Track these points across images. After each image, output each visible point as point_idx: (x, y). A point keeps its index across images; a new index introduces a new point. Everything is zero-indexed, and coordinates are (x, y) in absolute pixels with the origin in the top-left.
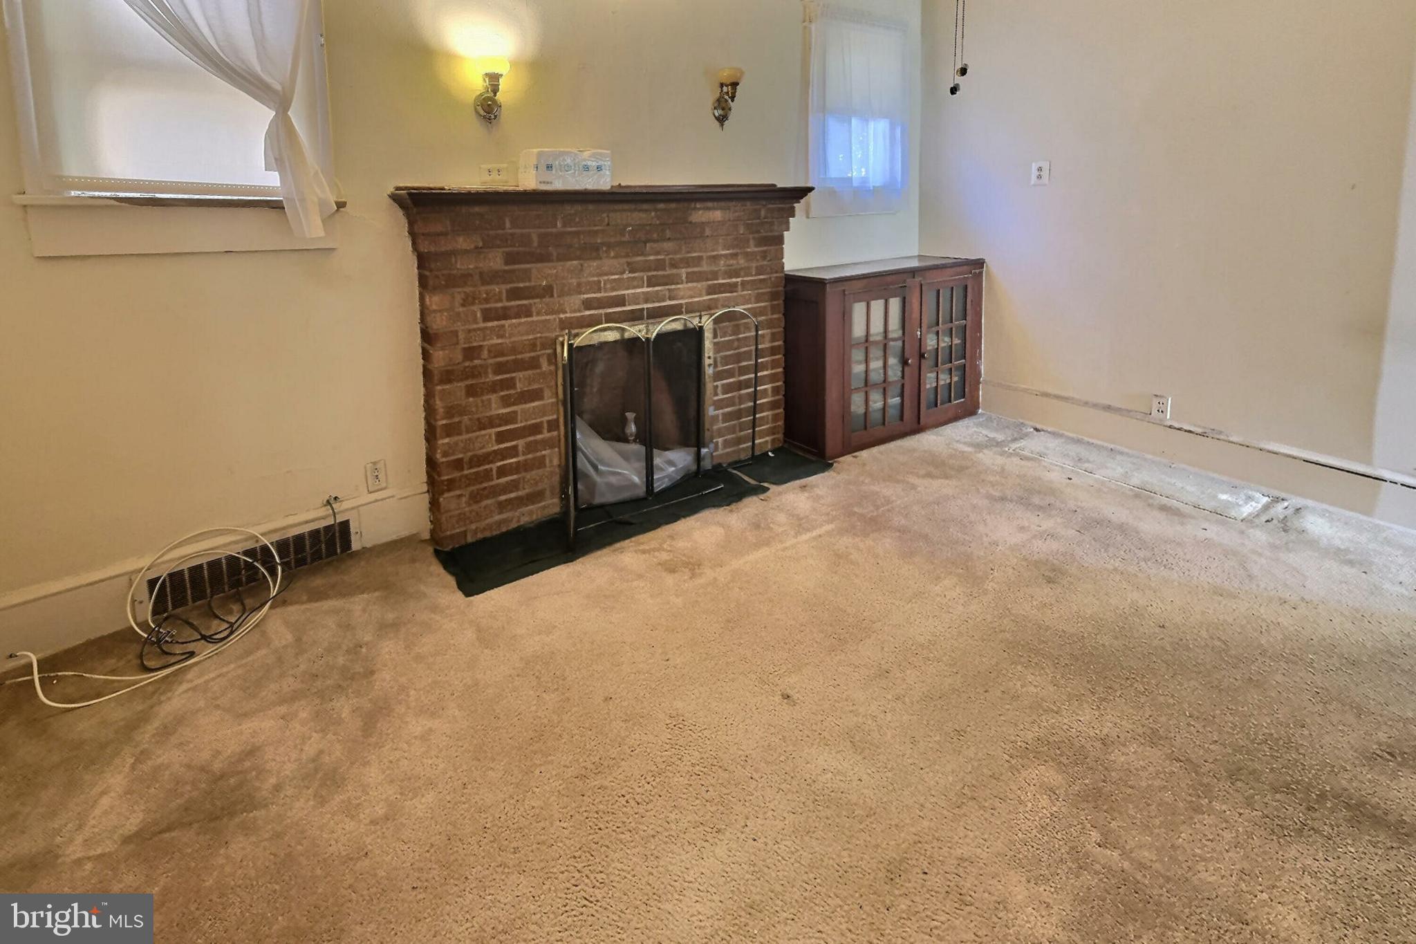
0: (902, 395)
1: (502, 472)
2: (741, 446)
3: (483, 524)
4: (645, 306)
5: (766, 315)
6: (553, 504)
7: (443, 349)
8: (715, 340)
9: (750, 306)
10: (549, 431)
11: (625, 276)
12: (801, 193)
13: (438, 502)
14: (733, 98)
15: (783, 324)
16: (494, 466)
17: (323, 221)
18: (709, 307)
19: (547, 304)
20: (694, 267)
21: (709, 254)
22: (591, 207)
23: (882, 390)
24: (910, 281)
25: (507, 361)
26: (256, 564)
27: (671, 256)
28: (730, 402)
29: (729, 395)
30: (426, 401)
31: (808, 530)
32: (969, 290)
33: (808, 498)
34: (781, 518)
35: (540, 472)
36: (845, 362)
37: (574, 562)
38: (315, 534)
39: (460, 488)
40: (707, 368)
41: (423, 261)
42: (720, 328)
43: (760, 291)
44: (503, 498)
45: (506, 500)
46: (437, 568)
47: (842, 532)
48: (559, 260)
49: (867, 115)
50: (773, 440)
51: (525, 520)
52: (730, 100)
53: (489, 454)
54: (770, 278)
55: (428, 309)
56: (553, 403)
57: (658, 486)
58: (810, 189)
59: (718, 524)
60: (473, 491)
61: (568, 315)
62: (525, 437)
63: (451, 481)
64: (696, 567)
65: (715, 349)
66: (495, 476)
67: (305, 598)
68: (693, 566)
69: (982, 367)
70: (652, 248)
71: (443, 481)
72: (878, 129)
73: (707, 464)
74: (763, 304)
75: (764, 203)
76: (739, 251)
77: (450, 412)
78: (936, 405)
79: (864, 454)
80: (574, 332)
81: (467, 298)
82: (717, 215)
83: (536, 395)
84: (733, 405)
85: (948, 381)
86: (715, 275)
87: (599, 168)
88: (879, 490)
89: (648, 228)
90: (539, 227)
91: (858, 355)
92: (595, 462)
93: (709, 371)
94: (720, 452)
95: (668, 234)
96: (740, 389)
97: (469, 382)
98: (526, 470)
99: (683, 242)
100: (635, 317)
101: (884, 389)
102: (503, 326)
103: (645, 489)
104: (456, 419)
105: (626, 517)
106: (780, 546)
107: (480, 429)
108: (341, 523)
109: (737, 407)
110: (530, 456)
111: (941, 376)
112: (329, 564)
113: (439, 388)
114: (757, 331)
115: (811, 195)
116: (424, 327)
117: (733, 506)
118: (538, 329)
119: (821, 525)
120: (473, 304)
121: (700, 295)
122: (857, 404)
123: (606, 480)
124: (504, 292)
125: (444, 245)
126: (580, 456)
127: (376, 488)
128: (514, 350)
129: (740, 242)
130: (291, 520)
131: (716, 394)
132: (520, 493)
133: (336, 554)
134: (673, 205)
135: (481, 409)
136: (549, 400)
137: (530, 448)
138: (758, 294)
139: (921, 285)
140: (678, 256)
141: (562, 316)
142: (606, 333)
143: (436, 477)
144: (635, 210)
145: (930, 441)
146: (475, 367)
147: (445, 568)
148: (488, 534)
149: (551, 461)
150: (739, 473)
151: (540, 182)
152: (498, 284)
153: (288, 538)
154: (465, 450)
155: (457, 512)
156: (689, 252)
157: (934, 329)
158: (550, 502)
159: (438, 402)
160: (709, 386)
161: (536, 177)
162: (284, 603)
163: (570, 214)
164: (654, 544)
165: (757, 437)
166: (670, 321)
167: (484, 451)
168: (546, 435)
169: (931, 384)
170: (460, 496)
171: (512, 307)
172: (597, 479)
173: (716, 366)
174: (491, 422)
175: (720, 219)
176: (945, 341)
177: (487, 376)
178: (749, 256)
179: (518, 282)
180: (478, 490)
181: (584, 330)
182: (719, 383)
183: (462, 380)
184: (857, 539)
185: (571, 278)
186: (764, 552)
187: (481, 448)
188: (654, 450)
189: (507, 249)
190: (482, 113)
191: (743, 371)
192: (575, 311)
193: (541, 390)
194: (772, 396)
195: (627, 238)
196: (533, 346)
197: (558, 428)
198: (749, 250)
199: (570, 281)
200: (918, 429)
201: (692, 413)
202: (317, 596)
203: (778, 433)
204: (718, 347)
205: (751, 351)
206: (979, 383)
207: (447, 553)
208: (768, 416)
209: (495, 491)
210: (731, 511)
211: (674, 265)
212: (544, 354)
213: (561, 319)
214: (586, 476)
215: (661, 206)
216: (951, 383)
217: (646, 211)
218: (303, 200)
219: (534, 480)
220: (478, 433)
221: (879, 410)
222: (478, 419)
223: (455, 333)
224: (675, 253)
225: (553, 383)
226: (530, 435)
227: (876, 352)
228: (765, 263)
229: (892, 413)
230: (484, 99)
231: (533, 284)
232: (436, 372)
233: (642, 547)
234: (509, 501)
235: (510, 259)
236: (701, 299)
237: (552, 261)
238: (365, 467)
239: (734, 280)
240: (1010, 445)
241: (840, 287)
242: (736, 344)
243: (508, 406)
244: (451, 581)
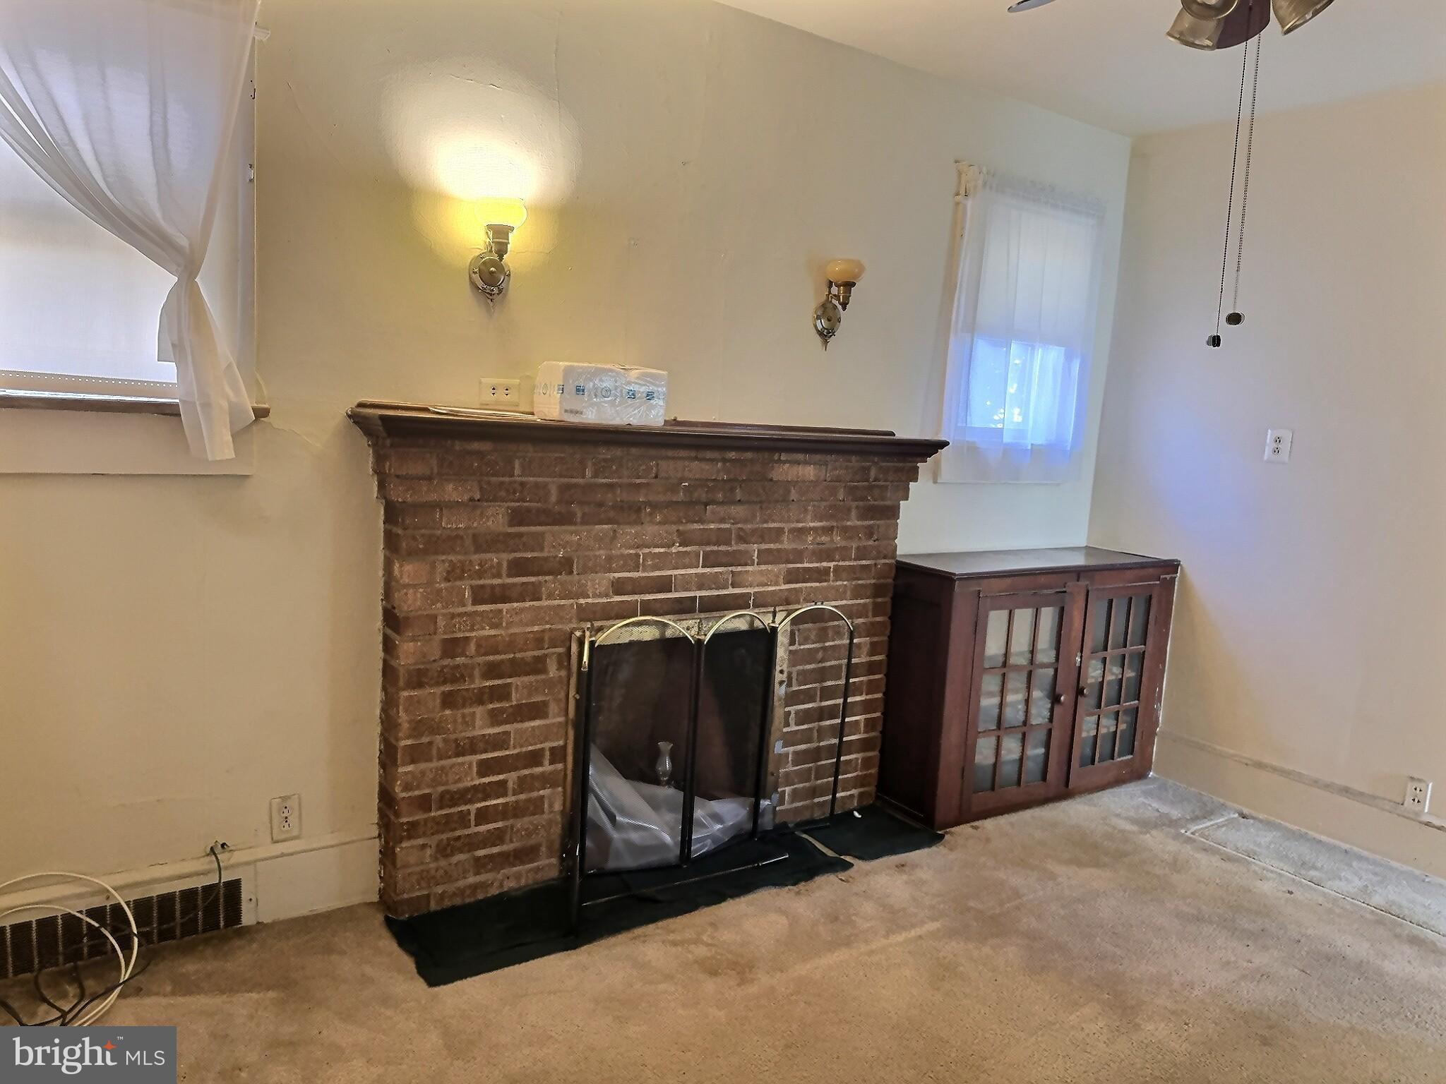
0: (1047, 746)
1: (483, 816)
2: (816, 800)
3: (451, 888)
4: (698, 594)
5: (867, 617)
6: (550, 865)
7: (414, 639)
8: (792, 648)
9: (844, 602)
10: (551, 763)
11: (674, 550)
12: (930, 448)
13: (394, 853)
14: (844, 306)
15: (888, 632)
16: (473, 808)
17: (232, 436)
18: (787, 600)
19: (561, 584)
20: (770, 542)
21: (793, 525)
22: (634, 451)
23: (1020, 736)
24: (1071, 586)
25: (502, 661)
26: (103, 930)
27: (739, 526)
28: (806, 737)
29: (805, 727)
30: (384, 710)
31: (905, 928)
32: (1154, 601)
33: (906, 883)
34: (869, 908)
35: (536, 819)
36: (971, 693)
37: (578, 950)
38: (189, 895)
39: (424, 834)
40: (777, 685)
41: (393, 513)
42: (799, 630)
43: (860, 582)
44: (481, 853)
45: (485, 856)
46: (389, 944)
47: (952, 933)
48: (584, 523)
49: (1031, 338)
50: (861, 795)
51: (510, 884)
52: (840, 307)
53: (467, 790)
54: (876, 564)
55: (397, 582)
56: (560, 723)
57: (697, 850)
58: (943, 444)
59: (780, 911)
60: (442, 840)
61: (590, 600)
62: (516, 769)
63: (413, 825)
64: (747, 970)
65: (789, 660)
66: (473, 823)
67: (169, 988)
68: (742, 968)
69: (1161, 713)
70: (713, 512)
71: (403, 824)
72: (1047, 360)
73: (767, 822)
74: (862, 601)
75: (876, 459)
76: (835, 524)
77: (418, 728)
78: (1093, 762)
79: (989, 824)
80: (597, 624)
81: (453, 570)
82: (809, 472)
83: (537, 711)
84: (809, 741)
85: (1113, 729)
86: (798, 556)
87: (650, 396)
88: (1005, 878)
89: (711, 484)
90: (561, 476)
91: (990, 683)
92: (613, 810)
93: (780, 691)
94: (786, 806)
95: (739, 494)
96: (821, 720)
97: (447, 688)
98: (515, 816)
99: (758, 507)
100: (683, 608)
101: (1024, 735)
102: (500, 611)
103: (678, 852)
104: (425, 740)
105: (649, 891)
106: (863, 948)
107: (458, 755)
108: (228, 884)
109: (814, 745)
110: (523, 797)
111: (1104, 721)
112: (206, 942)
113: (405, 694)
114: (851, 639)
115: (943, 452)
116: (389, 607)
117: (802, 886)
118: (547, 619)
119: (922, 923)
120: (461, 578)
121: (777, 584)
122: (984, 753)
123: (625, 836)
124: (505, 564)
125: (427, 494)
126: (592, 801)
127: (283, 837)
128: (511, 645)
129: (837, 512)
130: (158, 872)
131: (787, 725)
132: (505, 848)
133: (218, 927)
134: (749, 455)
135: (460, 727)
136: (555, 718)
137: (523, 784)
138: (857, 586)
139: (1088, 592)
140: (749, 526)
141: (582, 601)
142: (640, 629)
143: (392, 817)
144: (696, 458)
145: (1076, 811)
146: (458, 666)
147: (401, 944)
148: (458, 901)
149: (551, 806)
150: (811, 839)
151: (566, 411)
152: (497, 551)
153: (151, 898)
154: (435, 782)
155: (418, 869)
156: (766, 522)
157: (1101, 654)
158: (547, 862)
159: (401, 713)
160: (779, 712)
161: (560, 402)
162: (138, 991)
163: (605, 460)
164: (689, 934)
165: (839, 788)
166: (733, 617)
167: (461, 785)
168: (547, 768)
169: (1088, 732)
170: (424, 846)
171: (515, 585)
172: (615, 835)
173: (789, 685)
174: (472, 746)
175: (812, 478)
176: (1114, 672)
177: (472, 681)
178: (846, 532)
179: (526, 551)
180: (448, 839)
181: (610, 622)
182: (792, 709)
183: (438, 684)
184: (971, 946)
185: (600, 548)
186: (841, 955)
187: (456, 782)
188: (696, 798)
189: (513, 504)
190: (480, 284)
191: (827, 693)
192: (600, 596)
193: (545, 704)
194: (865, 732)
195: (681, 496)
196: (539, 641)
197: (564, 760)
198: (849, 523)
199: (597, 553)
200: (1065, 792)
201: (752, 747)
202: (185, 987)
203: (869, 785)
204: (794, 657)
205: (840, 666)
206: (1154, 734)
207: (402, 922)
208: (857, 759)
209: (472, 844)
210: (798, 893)
211: (742, 539)
212: (553, 654)
213: (579, 606)
214: (599, 829)
215: (732, 455)
216: (1116, 732)
217: (712, 460)
218: (207, 406)
219: (526, 830)
220: (454, 760)
221: (1014, 761)
222: (456, 740)
223: (434, 618)
224: (746, 521)
225: (562, 695)
226: (525, 767)
227: (1016, 682)
228: (871, 543)
229: (1032, 767)
230: (484, 263)
231: (545, 554)
232: (402, 672)
233: (671, 937)
234: (490, 857)
235: (518, 518)
236: (778, 588)
237: (575, 524)
238: (270, 804)
239: (825, 564)
240: (1189, 826)
241: (974, 588)
242: (820, 655)
243: (500, 724)
244: (409, 963)
